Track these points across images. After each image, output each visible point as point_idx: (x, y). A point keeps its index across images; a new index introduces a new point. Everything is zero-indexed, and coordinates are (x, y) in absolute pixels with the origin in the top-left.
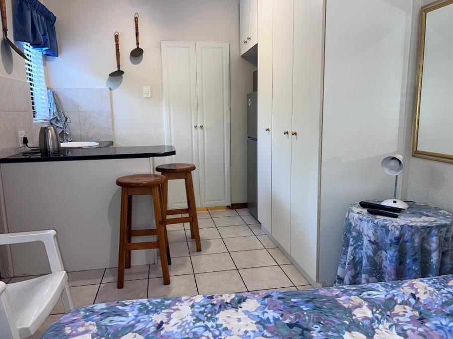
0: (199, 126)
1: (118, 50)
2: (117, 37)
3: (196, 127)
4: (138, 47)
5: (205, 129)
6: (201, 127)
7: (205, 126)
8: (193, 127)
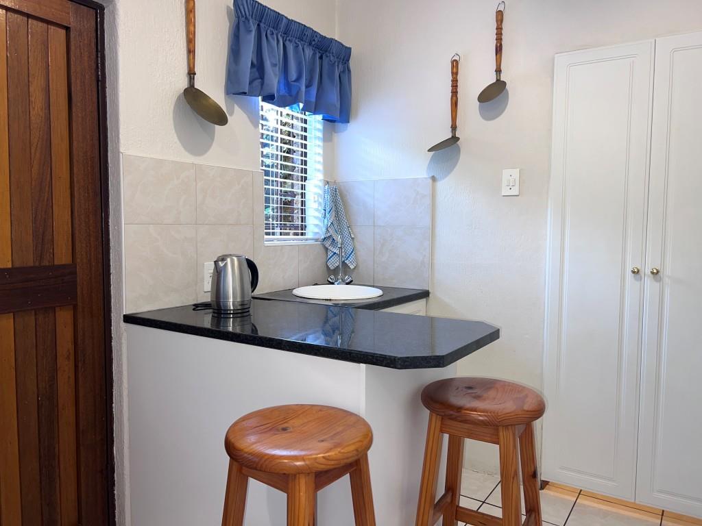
0: (648, 272)
1: (455, 92)
2: (455, 64)
3: (636, 272)
4: (498, 80)
5: (666, 280)
6: (655, 273)
7: (667, 272)
8: (629, 275)
